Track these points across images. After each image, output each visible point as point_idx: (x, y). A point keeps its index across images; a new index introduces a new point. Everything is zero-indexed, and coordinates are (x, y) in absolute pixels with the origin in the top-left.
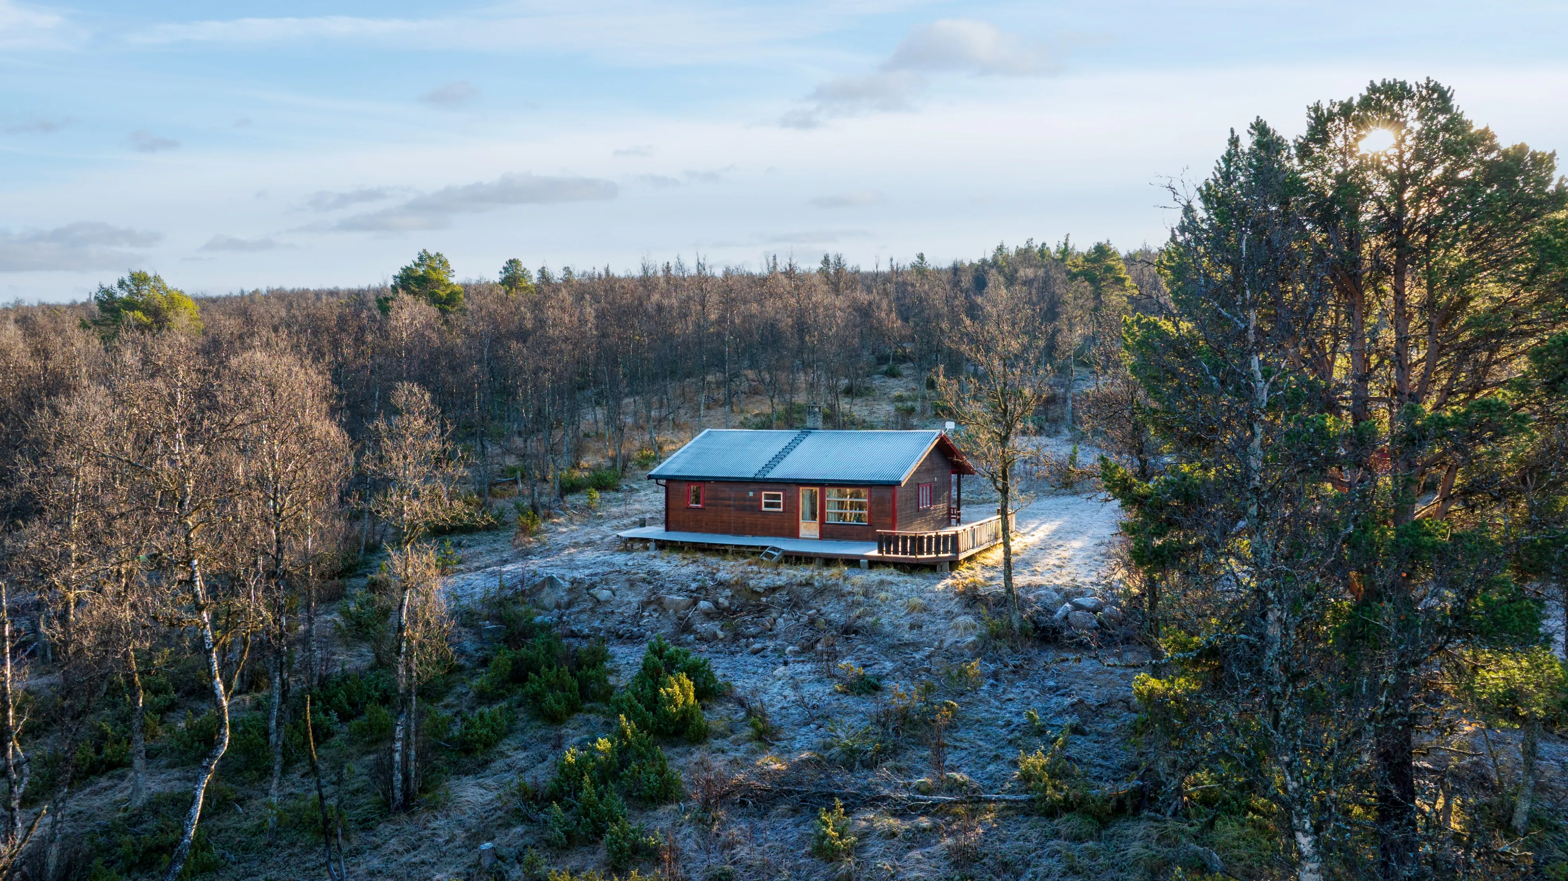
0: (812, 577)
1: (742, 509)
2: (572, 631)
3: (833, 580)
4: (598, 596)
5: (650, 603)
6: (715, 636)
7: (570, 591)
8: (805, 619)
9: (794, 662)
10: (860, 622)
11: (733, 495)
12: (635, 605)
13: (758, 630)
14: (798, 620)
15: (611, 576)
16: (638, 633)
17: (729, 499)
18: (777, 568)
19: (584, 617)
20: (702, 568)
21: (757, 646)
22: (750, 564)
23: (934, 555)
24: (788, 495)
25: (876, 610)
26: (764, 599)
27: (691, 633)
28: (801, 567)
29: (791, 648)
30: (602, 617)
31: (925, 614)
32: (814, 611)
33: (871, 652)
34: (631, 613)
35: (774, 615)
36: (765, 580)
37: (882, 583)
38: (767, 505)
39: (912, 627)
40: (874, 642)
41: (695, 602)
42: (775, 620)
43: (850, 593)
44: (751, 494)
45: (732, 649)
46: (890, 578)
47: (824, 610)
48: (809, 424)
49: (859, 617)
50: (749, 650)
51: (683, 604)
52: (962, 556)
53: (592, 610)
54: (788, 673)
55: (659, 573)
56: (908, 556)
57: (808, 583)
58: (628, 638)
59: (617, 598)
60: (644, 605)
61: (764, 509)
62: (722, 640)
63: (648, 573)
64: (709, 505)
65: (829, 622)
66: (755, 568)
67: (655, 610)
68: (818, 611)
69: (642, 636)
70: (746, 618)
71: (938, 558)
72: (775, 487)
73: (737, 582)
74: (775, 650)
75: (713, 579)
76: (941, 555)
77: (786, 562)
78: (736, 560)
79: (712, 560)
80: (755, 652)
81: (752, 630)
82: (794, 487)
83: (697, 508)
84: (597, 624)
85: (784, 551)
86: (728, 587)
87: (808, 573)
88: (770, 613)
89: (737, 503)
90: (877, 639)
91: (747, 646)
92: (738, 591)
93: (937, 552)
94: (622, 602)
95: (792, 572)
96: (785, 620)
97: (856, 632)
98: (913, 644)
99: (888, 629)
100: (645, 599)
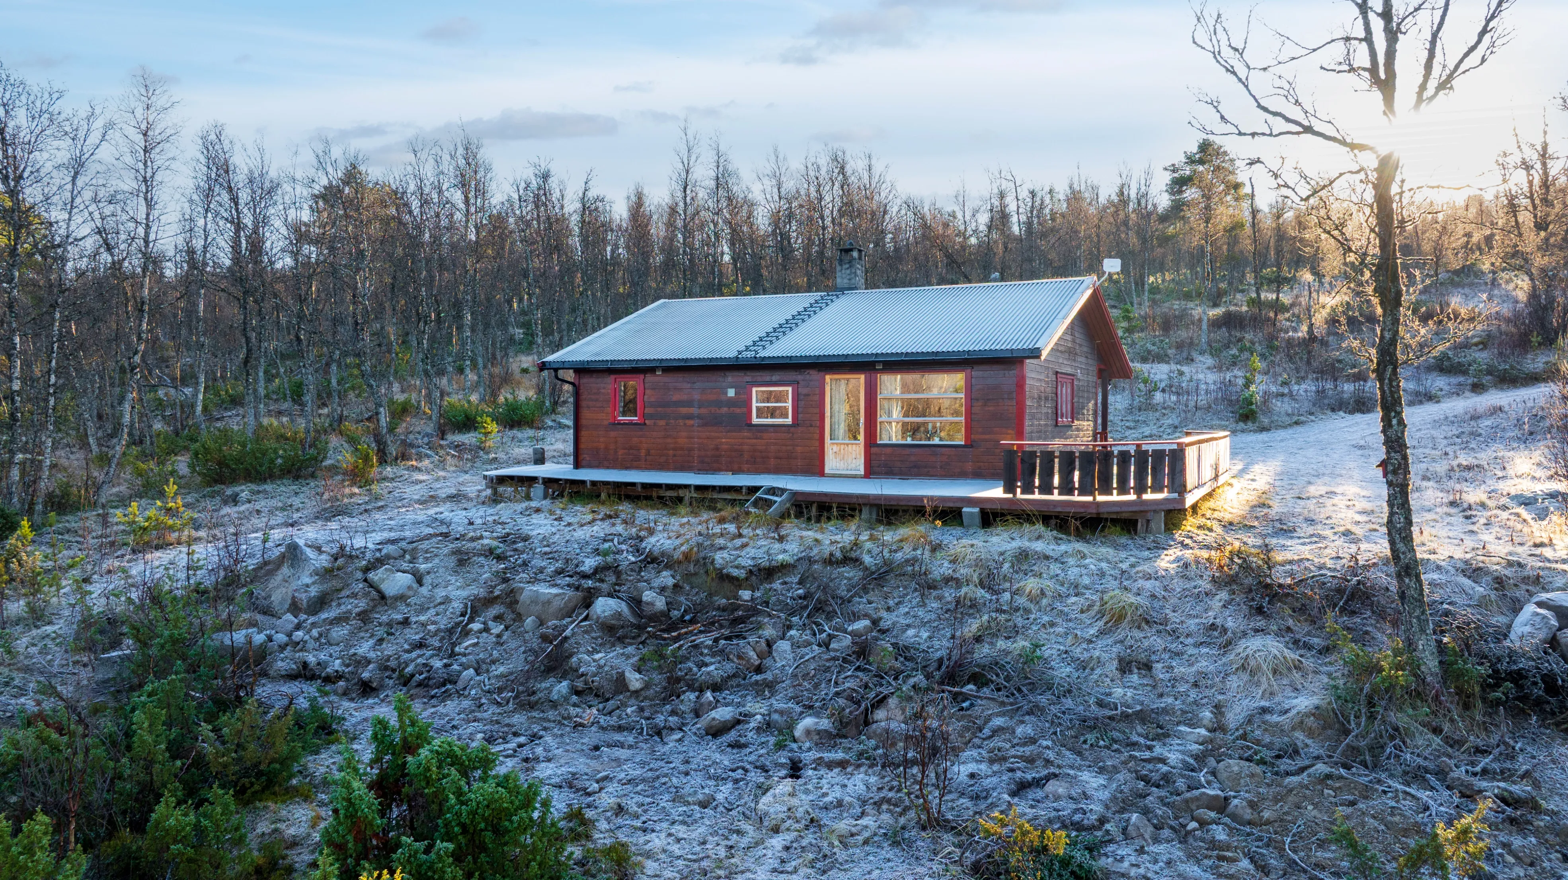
0: (856, 544)
1: (711, 422)
2: (305, 665)
3: (907, 552)
4: (384, 587)
5: (489, 601)
6: (620, 683)
7: (326, 573)
8: (843, 643)
9: (819, 763)
10: (983, 652)
11: (697, 396)
12: (457, 606)
13: (729, 668)
14: (826, 645)
15: (425, 545)
16: (442, 674)
17: (689, 403)
18: (778, 526)
19: (339, 632)
20: (620, 528)
21: (723, 714)
22: (722, 521)
23: (1132, 497)
24: (802, 391)
25: (1020, 622)
26: (746, 595)
27: (564, 677)
28: (831, 526)
29: (808, 722)
30: (380, 632)
31: (1149, 631)
32: (865, 623)
33: (1033, 741)
34: (444, 623)
35: (769, 632)
36: (751, 551)
37: (1023, 556)
38: (760, 413)
39: (1125, 666)
40: (1035, 710)
41: (588, 603)
42: (769, 644)
43: (947, 580)
44: (731, 393)
45: (660, 719)
46: (1039, 546)
47: (888, 619)
48: (840, 281)
49: (978, 639)
50: (703, 722)
51: (557, 603)
52: (1190, 500)
53: (364, 617)
54: (802, 803)
55: (526, 539)
56: (1077, 498)
57: (848, 559)
58: (420, 685)
59: (424, 590)
60: (475, 608)
61: (755, 420)
62: (636, 693)
63: (504, 539)
64: (651, 417)
65: (903, 651)
66: (732, 528)
67: (498, 618)
68: (875, 622)
69: (452, 680)
70: (701, 639)
71: (1140, 502)
72: (776, 377)
73: (687, 556)
74: (767, 726)
75: (638, 551)
76: (1148, 496)
77: (799, 515)
78: (695, 514)
79: (644, 515)
80: (716, 731)
81: (714, 670)
82: (814, 374)
83: (631, 423)
84: (364, 648)
85: (795, 494)
86: (668, 567)
87: (846, 537)
88: (760, 626)
89: (704, 411)
90: (1043, 700)
91: (697, 714)
92: (688, 576)
93: (1141, 489)
94: (431, 599)
95: (810, 534)
96: (796, 645)
97: (979, 679)
98: (1142, 716)
99: (1063, 671)
100: (482, 592)
